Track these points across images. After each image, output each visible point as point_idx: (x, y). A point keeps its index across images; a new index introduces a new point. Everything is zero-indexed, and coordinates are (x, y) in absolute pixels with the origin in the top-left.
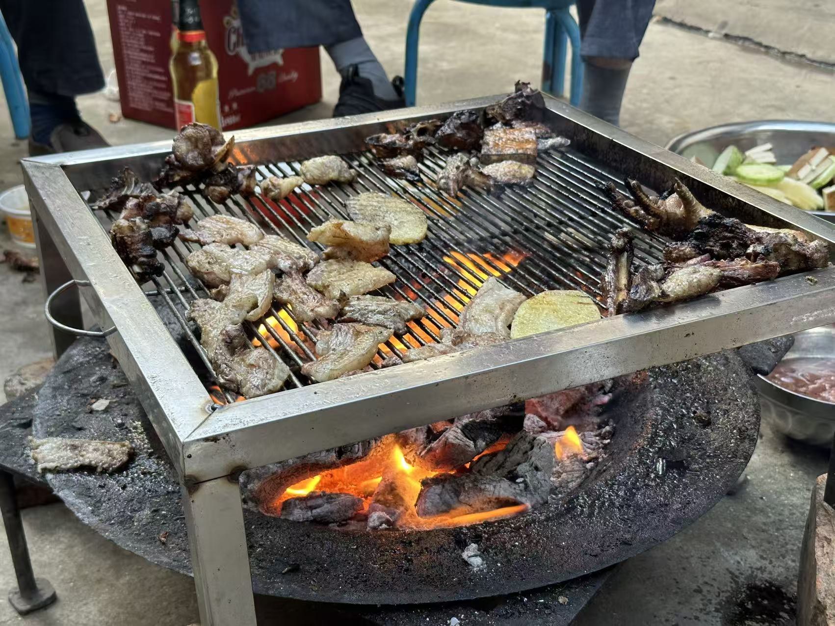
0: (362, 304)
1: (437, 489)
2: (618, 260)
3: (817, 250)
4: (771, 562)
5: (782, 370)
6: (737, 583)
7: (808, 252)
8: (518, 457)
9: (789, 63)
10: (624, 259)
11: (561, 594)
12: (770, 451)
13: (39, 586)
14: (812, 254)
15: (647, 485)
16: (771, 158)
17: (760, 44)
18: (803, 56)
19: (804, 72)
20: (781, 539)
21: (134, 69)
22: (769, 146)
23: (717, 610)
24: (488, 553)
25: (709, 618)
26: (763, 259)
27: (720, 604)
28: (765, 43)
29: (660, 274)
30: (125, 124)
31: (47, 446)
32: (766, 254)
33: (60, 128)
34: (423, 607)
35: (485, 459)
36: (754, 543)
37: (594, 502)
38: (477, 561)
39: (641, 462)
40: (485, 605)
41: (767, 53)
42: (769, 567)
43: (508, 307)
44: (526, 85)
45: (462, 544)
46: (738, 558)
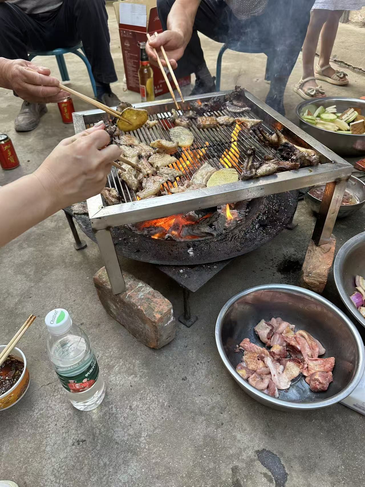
0: (163, 170)
1: (186, 228)
2: (249, 158)
3: (315, 159)
4: (298, 253)
5: (318, 189)
6: (285, 258)
7: (311, 160)
8: (214, 219)
9: (355, 72)
10: (251, 158)
11: (215, 265)
12: (308, 216)
13: (82, 242)
14: (313, 161)
15: (252, 232)
16: (335, 110)
17: (346, 64)
18: (361, 69)
19: (360, 75)
20: (303, 245)
21: (131, 73)
22: (335, 106)
23: (276, 266)
24: (196, 251)
25: (273, 268)
26: (295, 162)
27: (278, 264)
28: (348, 64)
29: (258, 166)
30: (128, 92)
31: (76, 206)
32: (296, 160)
33: (105, 94)
34: (173, 266)
35: (203, 220)
36: (294, 246)
37: (233, 236)
38: (191, 253)
39: (252, 224)
40: (192, 267)
41: (348, 68)
42: (297, 254)
43: (209, 174)
44: (239, 87)
45: (189, 247)
46: (287, 250)
